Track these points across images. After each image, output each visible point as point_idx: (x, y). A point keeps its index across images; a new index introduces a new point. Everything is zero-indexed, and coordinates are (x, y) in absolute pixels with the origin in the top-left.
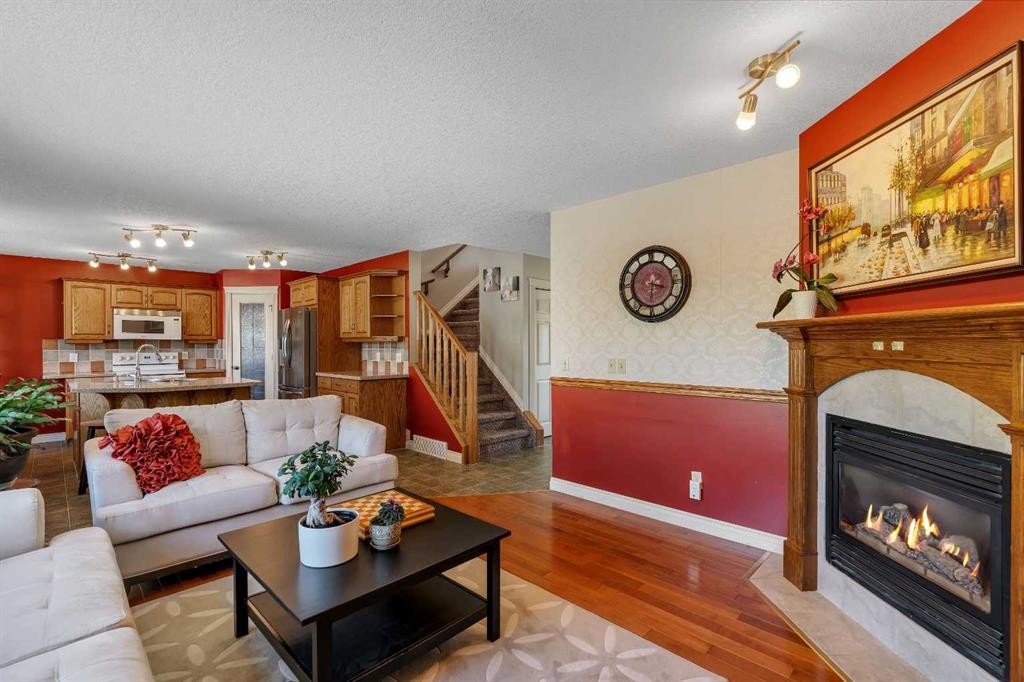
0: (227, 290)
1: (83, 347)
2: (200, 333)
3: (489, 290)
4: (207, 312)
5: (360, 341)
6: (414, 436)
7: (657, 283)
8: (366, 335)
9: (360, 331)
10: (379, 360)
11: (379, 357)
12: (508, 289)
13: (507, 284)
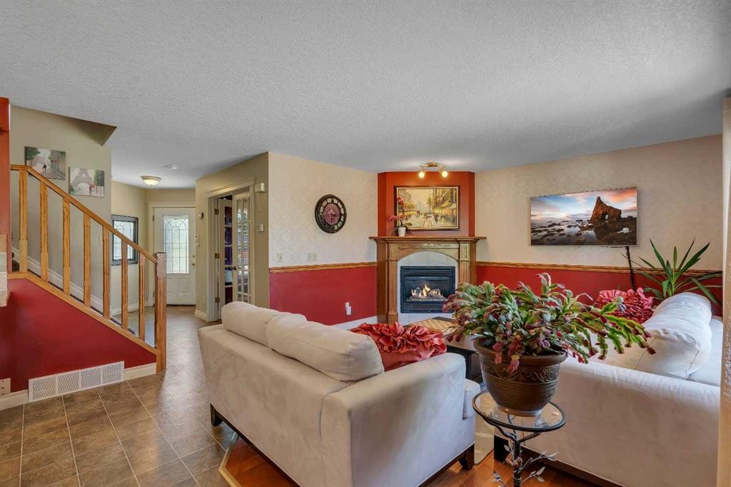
6: (31, 381)
7: (334, 213)
12: (86, 182)
13: (84, 175)
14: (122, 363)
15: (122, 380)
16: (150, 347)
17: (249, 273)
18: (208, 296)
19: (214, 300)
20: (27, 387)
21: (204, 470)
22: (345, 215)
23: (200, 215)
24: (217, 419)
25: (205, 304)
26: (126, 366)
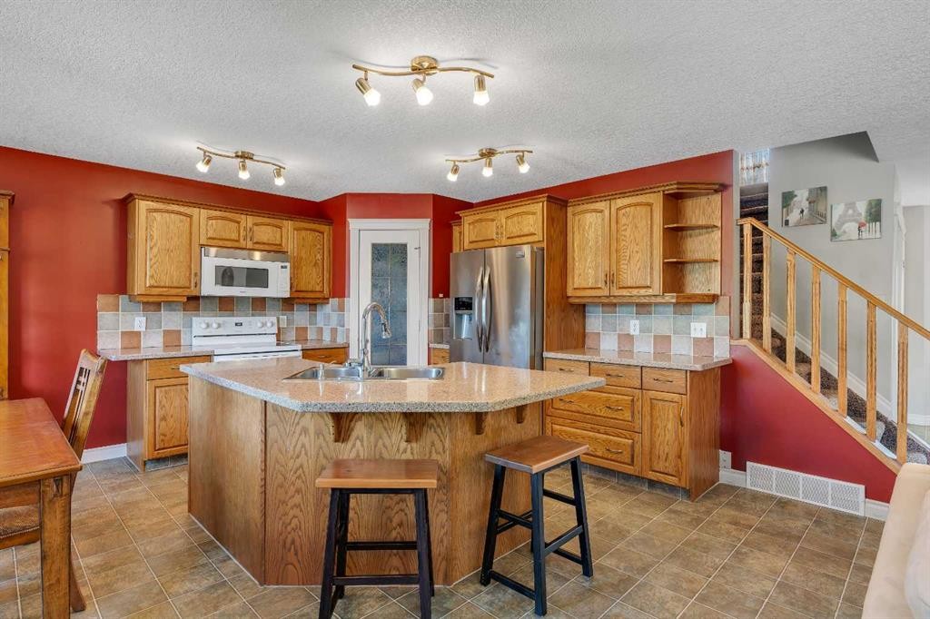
0: (354, 225)
1: (152, 308)
2: (310, 288)
3: (798, 224)
4: (319, 257)
5: (583, 301)
6: (749, 464)
8: (650, 292)
9: (629, 285)
10: (637, 332)
11: (638, 327)
12: (854, 220)
13: (850, 212)
14: (862, 488)
15: (859, 513)
20: (745, 469)
26: (867, 496)
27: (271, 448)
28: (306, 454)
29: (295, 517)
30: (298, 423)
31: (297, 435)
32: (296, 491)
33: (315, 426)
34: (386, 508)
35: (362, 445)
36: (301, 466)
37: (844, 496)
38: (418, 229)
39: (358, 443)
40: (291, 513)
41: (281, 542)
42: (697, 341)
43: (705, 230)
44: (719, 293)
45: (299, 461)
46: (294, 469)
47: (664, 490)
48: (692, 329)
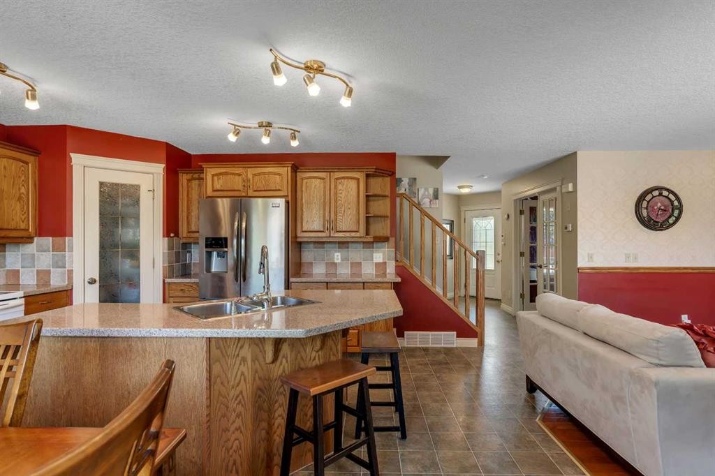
0: (78, 160)
2: (13, 225)
4: (23, 190)
6: (405, 333)
7: (662, 208)
8: (358, 235)
9: (344, 230)
10: (339, 261)
11: (340, 257)
12: (428, 198)
13: (427, 193)
14: (455, 333)
15: (455, 346)
16: (473, 325)
17: (556, 272)
18: (513, 291)
19: (519, 295)
20: (403, 336)
21: (524, 417)
22: (680, 209)
23: (506, 216)
24: (532, 387)
25: (511, 299)
26: (458, 336)
27: (214, 383)
28: (245, 380)
29: (236, 439)
30: (238, 355)
31: (237, 366)
32: (237, 416)
33: (252, 354)
34: (304, 406)
35: (287, 361)
36: (241, 392)
37: (447, 339)
38: (153, 174)
39: (284, 361)
40: (233, 437)
41: (224, 467)
42: (377, 264)
43: (381, 198)
44: (389, 236)
45: (239, 389)
46: (235, 397)
47: (376, 357)
48: (374, 257)
